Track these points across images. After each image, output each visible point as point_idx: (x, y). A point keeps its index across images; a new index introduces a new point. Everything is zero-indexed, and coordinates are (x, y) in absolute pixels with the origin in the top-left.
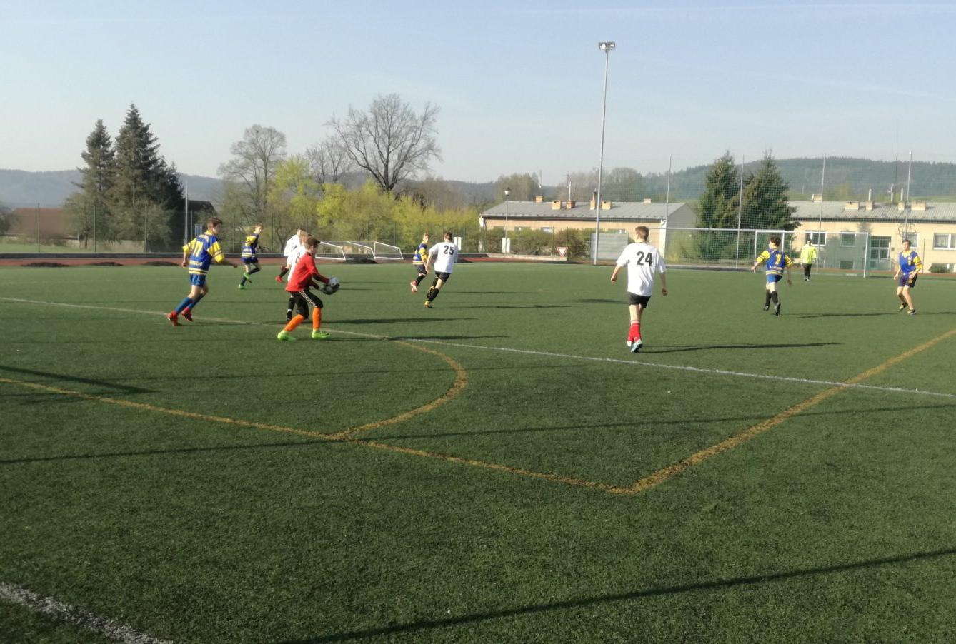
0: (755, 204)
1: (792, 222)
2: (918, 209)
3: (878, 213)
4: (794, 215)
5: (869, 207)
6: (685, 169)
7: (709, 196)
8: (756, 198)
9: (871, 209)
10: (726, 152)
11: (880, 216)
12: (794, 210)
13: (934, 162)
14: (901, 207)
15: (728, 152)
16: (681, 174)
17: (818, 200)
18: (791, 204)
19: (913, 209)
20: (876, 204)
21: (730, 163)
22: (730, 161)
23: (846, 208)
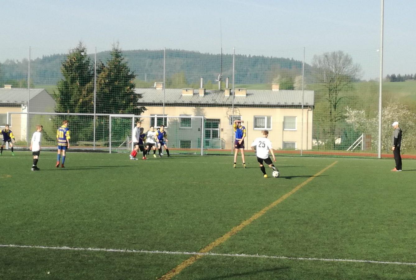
0: (107, 90)
1: (139, 107)
2: (240, 96)
3: (209, 99)
4: (140, 101)
5: (202, 94)
6: (41, 57)
7: (66, 83)
8: (107, 85)
9: (203, 95)
10: (79, 43)
11: (211, 102)
12: (140, 96)
13: (250, 56)
14: (227, 94)
15: (81, 43)
16: (38, 61)
17: (159, 88)
18: (137, 91)
19: (236, 95)
20: (207, 91)
21: (83, 54)
22: (83, 51)
23: (183, 95)
